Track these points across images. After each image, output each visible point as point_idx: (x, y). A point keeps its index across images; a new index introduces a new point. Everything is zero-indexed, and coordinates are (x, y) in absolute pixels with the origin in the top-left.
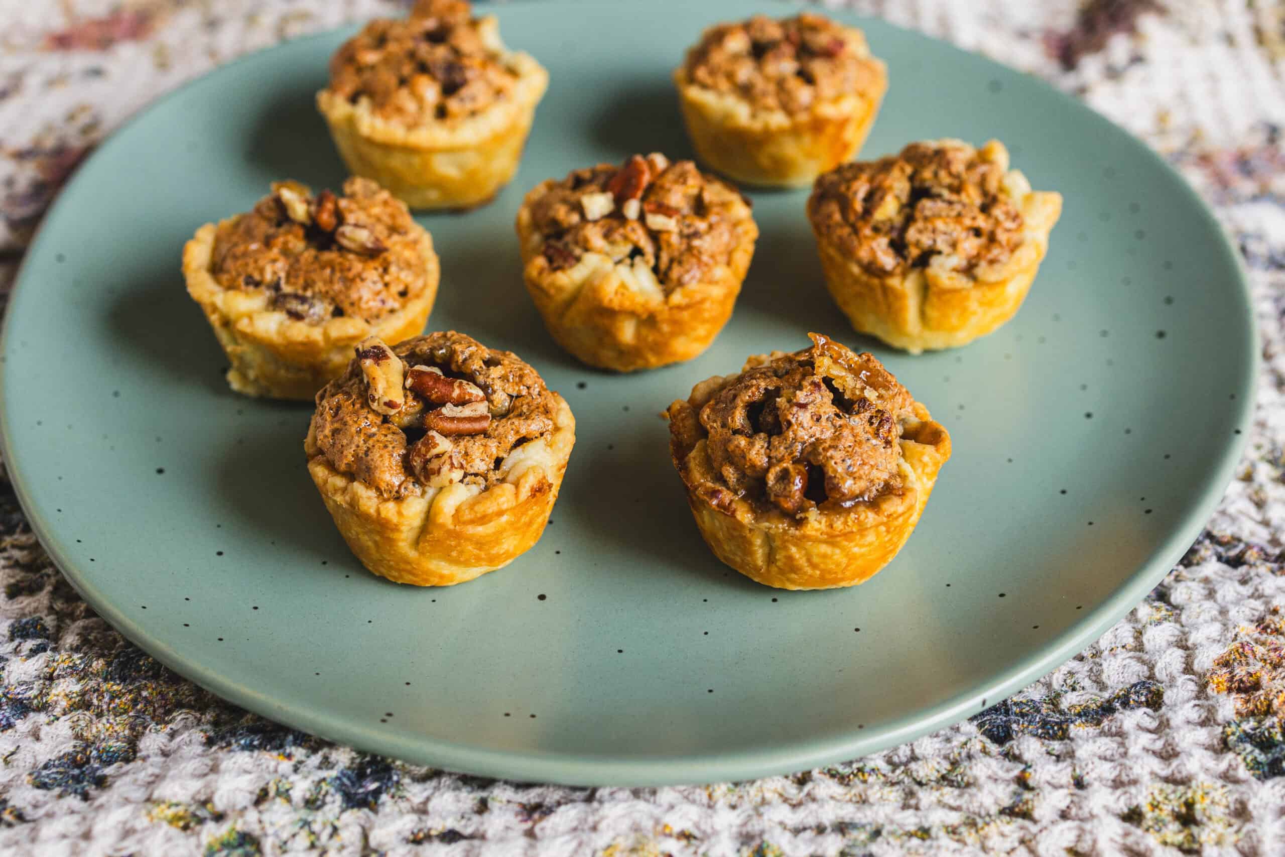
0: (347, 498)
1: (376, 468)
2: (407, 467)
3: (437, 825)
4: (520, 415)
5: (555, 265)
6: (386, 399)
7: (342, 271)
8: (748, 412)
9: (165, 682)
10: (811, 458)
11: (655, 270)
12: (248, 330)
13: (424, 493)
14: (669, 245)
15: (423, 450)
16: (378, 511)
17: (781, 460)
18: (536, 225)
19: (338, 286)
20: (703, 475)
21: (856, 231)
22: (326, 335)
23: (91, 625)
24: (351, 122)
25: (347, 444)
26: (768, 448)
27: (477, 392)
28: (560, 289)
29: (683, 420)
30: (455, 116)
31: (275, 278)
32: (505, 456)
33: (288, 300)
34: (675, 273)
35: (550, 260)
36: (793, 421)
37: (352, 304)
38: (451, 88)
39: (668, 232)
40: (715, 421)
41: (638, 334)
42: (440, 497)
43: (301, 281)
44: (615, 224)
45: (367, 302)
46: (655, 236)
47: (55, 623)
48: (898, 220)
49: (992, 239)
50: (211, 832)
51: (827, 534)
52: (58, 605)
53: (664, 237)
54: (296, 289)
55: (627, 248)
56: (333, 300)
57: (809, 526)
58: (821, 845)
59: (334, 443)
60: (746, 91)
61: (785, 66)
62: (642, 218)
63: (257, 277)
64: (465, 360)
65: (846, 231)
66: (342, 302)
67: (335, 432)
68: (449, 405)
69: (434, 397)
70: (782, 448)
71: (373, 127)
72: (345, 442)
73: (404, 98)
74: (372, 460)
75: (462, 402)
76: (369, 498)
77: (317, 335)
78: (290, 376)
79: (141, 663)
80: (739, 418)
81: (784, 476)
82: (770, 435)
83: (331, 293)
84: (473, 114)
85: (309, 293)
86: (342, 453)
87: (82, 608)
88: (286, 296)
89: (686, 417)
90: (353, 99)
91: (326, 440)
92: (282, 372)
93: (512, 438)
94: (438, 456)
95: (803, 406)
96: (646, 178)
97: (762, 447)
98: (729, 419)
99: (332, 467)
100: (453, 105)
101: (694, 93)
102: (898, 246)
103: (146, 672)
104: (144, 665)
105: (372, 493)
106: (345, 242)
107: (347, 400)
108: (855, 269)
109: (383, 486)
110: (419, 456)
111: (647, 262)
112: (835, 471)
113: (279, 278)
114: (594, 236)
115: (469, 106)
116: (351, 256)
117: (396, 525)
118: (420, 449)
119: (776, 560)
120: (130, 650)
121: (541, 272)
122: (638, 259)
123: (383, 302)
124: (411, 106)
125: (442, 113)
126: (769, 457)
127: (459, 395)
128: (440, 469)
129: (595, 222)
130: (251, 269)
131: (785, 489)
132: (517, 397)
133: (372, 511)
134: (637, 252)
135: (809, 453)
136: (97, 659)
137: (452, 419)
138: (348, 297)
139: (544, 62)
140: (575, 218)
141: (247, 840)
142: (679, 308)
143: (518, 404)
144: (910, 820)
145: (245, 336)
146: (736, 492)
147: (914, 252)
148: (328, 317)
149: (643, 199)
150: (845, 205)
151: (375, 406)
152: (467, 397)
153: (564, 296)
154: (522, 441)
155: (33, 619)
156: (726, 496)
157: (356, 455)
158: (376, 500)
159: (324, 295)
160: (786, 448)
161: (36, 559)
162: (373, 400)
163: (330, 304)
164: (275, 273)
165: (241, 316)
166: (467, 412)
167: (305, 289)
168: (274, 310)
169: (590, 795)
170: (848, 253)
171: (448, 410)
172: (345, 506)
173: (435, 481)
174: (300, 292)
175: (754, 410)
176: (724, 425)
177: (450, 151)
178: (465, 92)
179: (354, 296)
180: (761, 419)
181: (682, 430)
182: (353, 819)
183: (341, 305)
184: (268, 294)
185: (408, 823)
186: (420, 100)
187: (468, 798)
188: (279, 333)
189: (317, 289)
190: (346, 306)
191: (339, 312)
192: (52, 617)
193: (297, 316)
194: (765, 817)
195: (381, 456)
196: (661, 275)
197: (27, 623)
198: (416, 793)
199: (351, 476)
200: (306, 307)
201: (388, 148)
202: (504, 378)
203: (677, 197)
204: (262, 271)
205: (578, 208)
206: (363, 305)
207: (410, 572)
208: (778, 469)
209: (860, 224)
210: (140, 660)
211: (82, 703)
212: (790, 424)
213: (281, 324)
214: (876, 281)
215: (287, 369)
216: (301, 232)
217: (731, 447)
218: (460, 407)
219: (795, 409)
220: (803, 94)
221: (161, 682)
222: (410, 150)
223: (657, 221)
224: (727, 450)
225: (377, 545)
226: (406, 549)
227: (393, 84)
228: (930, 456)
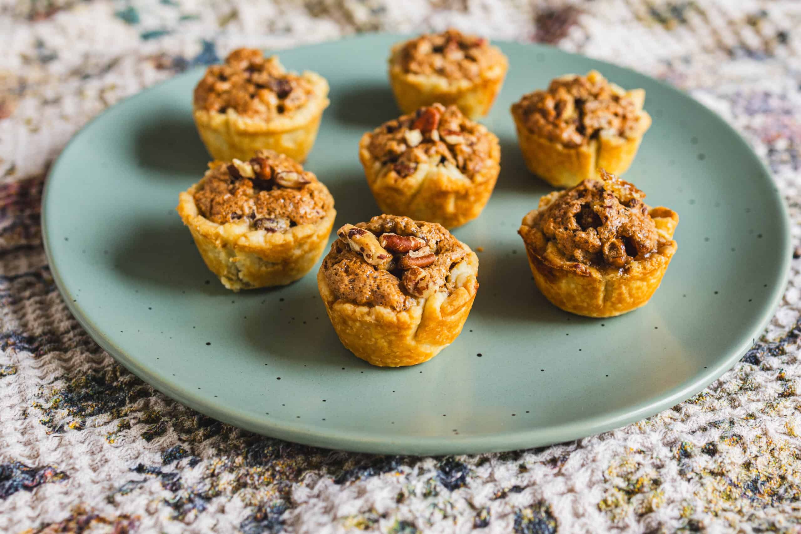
0: (373, 317)
1: (389, 294)
2: (404, 290)
3: (507, 485)
4: (447, 250)
5: (403, 174)
6: (378, 254)
7: (290, 199)
8: (576, 219)
9: (288, 458)
10: (624, 234)
11: (458, 167)
12: (247, 244)
13: (418, 304)
14: (462, 151)
15: (413, 277)
16: (398, 319)
17: (608, 239)
18: (375, 158)
19: (290, 208)
20: (560, 259)
21: (556, 126)
22: (294, 236)
23: (214, 441)
24: (227, 124)
25: (363, 286)
26: (597, 234)
27: (422, 241)
28: (410, 187)
29: (534, 235)
30: (290, 110)
31: (251, 210)
32: (449, 274)
33: (264, 221)
34: (471, 166)
35: (399, 173)
36: (609, 216)
37: (302, 217)
38: (283, 94)
39: (458, 144)
40: (560, 228)
41: (456, 206)
42: (428, 304)
43: (265, 210)
44: (429, 145)
45: (310, 214)
46: (452, 148)
47: (189, 447)
48: (575, 116)
49: (624, 118)
50: (386, 525)
51: (643, 273)
52: (184, 437)
53: (458, 147)
54: (264, 215)
55: (438, 158)
56: (288, 217)
57: (634, 271)
58: (710, 435)
59: (353, 288)
60: (441, 72)
61: (456, 55)
62: (442, 139)
63: (239, 212)
64: (405, 227)
65: (550, 127)
66: (294, 217)
67: (352, 281)
68: (411, 252)
69: (401, 248)
70: (606, 232)
71: (245, 124)
72: (361, 285)
73: (256, 104)
74: (384, 290)
75: (416, 249)
76: (389, 313)
77: (289, 238)
78: (269, 269)
79: (266, 452)
80: (574, 224)
81: (613, 247)
82: (595, 228)
83: (287, 213)
84: (299, 108)
85: (273, 216)
86: (362, 291)
87: (201, 434)
88: (261, 220)
89: (535, 233)
90: (223, 110)
91: (347, 287)
92: (264, 269)
93: (449, 263)
94: (422, 279)
95: (610, 207)
96: (437, 117)
97: (594, 235)
98: (569, 224)
99: (355, 302)
100: (288, 103)
101: (411, 78)
102: (581, 129)
103: (271, 456)
104: (267, 452)
105: (389, 310)
106: (283, 183)
107: (350, 262)
108: (559, 147)
109: (395, 304)
110: (411, 282)
111: (452, 163)
112: (639, 238)
113: (253, 210)
114: (419, 153)
115: (297, 103)
116: (289, 190)
117: (409, 325)
118: (410, 278)
119: (611, 297)
120: (254, 447)
121: (396, 181)
122: (446, 163)
123: (318, 213)
124: (262, 108)
125: (281, 110)
126: (600, 239)
127: (415, 245)
128: (427, 285)
129: (417, 147)
130: (234, 208)
131: (617, 253)
132: (440, 241)
133: (395, 319)
134: (443, 160)
135: (622, 232)
136: (237, 457)
137: (417, 259)
138: (297, 213)
139: (322, 74)
140: (402, 148)
141: (404, 524)
142: (481, 184)
143: (442, 245)
144: (740, 412)
145: (243, 249)
146: (585, 264)
147: (589, 131)
148: (288, 228)
149: (438, 129)
150: (544, 113)
151: (370, 261)
152: (419, 246)
153: (413, 191)
154: (453, 266)
155: (176, 447)
156: (583, 267)
157: (372, 291)
158: (393, 313)
159: (282, 215)
160: (608, 232)
161: (150, 416)
162: (369, 256)
163: (287, 220)
164: (250, 208)
165: (239, 237)
166: (420, 254)
167: (269, 214)
168: (256, 229)
169: (579, 445)
170: (553, 138)
171: (411, 254)
172: (373, 322)
173: (426, 293)
174: (267, 217)
175: (578, 217)
176: (566, 229)
177: (292, 130)
178: (293, 95)
179: (302, 212)
180: (584, 222)
181: (534, 241)
182: (458, 496)
183: (294, 220)
184: (247, 221)
185: (489, 489)
186: (267, 105)
187: (513, 466)
188: (266, 242)
189: (277, 212)
190: (297, 219)
191: (293, 224)
192: (186, 443)
193: (272, 230)
194: (675, 430)
195: (388, 287)
196: (463, 169)
197: (172, 451)
198: (484, 472)
199: (370, 304)
200: (275, 224)
201: (253, 135)
202: (430, 231)
203: (454, 125)
204: (242, 208)
205: (404, 141)
206: (309, 216)
207: (409, 357)
208: (609, 243)
209: (557, 122)
210: (264, 451)
211: (240, 485)
212: (607, 218)
213: (265, 236)
214: (573, 152)
215: (267, 264)
216: (251, 184)
217: (577, 239)
218: (417, 252)
219: (608, 209)
220: (473, 68)
221: (285, 459)
222: (269, 134)
223: (452, 139)
224: (574, 241)
225: (390, 343)
226: (409, 340)
227: (247, 97)
228: (671, 223)
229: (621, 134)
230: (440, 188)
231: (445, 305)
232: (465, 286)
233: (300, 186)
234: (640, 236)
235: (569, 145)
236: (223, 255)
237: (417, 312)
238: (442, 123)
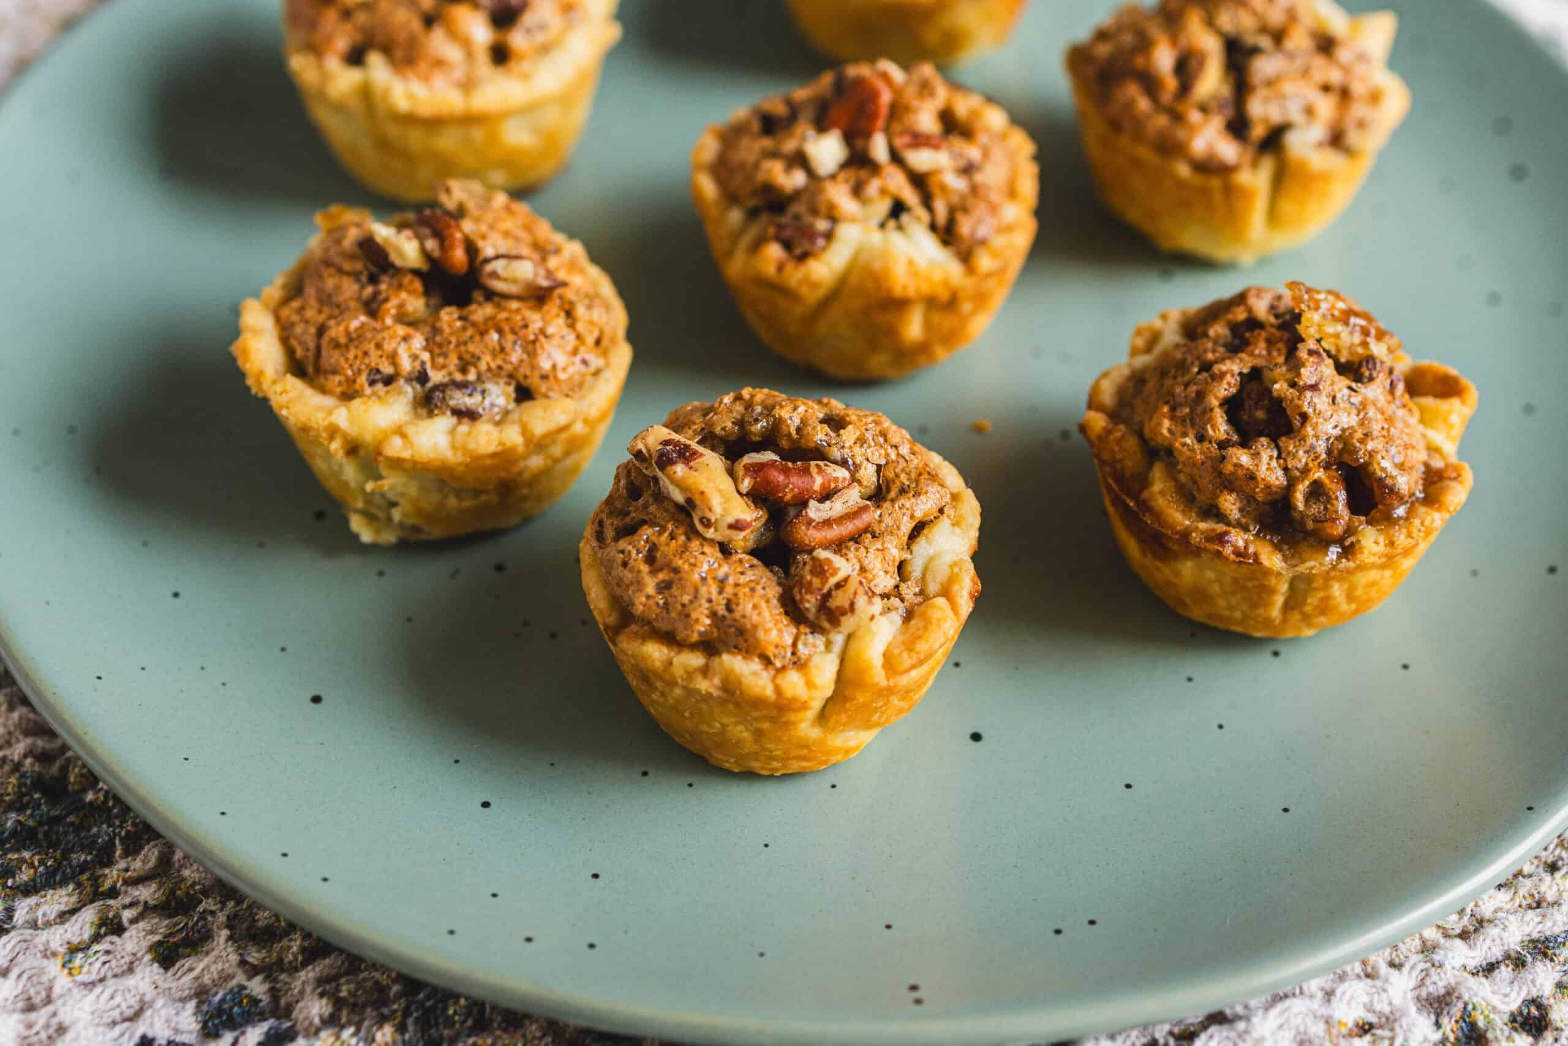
0: (717, 681)
1: (755, 627)
2: (794, 613)
4: (903, 491)
5: (798, 251)
6: (730, 519)
7: (514, 332)
8: (1226, 413)
9: (505, 1030)
10: (1346, 458)
11: (933, 227)
12: (406, 454)
13: (828, 645)
14: (944, 189)
15: (816, 582)
16: (778, 691)
17: (1306, 471)
18: (730, 198)
19: (516, 355)
20: (1183, 512)
21: (1178, 118)
22: (525, 431)
23: (326, 972)
24: (366, 93)
25: (691, 602)
26: (1279, 457)
27: (842, 473)
28: (814, 285)
29: (1119, 441)
30: (522, 57)
31: (417, 364)
32: (906, 555)
33: (448, 392)
34: (965, 226)
35: (787, 246)
36: (1310, 411)
37: (544, 377)
38: (505, 17)
39: (936, 172)
40: (1185, 435)
41: (928, 325)
42: (853, 645)
43: (453, 361)
44: (863, 174)
45: (564, 369)
46: (919, 181)
47: (267, 986)
48: (1225, 91)
49: (1345, 94)
51: (1387, 556)
52: (255, 956)
53: (934, 179)
54: (450, 374)
55: (883, 207)
56: (510, 376)
57: (1366, 552)
58: (1533, 982)
59: (666, 604)
62: (896, 158)
63: (387, 369)
64: (799, 430)
65: (1162, 121)
66: (526, 377)
67: (665, 587)
68: (813, 503)
69: (788, 497)
70: (1301, 453)
71: (411, 97)
72: (686, 599)
73: (439, 43)
74: (744, 616)
75: (827, 495)
76: (755, 674)
77: (513, 436)
78: (466, 504)
79: (451, 1012)
80: (1220, 427)
81: (1317, 491)
82: (1274, 439)
83: (508, 367)
84: (545, 49)
85: (472, 376)
86: (688, 616)
87: (295, 949)
88: (441, 387)
89: (1123, 436)
90: (355, 58)
91: (651, 602)
92: (452, 502)
93: (907, 526)
94: (839, 586)
95: (1314, 388)
96: (886, 97)
97: (1271, 458)
98: (1209, 427)
99: (669, 638)
100: (517, 39)
102: (1238, 127)
103: (463, 1022)
104: (455, 1013)
105: (756, 665)
106: (498, 286)
107: (660, 533)
108: (1183, 170)
109: (771, 651)
110: (812, 593)
111: (919, 219)
112: (1384, 470)
113: (423, 363)
114: (839, 195)
115: (540, 38)
116: (514, 305)
117: (806, 702)
118: (810, 583)
120: (421, 996)
121: (780, 268)
122: (905, 218)
123: (585, 362)
124: (451, 52)
125: (500, 55)
126: (1286, 470)
127: (823, 486)
128: (852, 604)
129: (833, 177)
130: (374, 359)
131: (1326, 509)
132: (887, 463)
133: (769, 692)
134: (898, 209)
135: (1341, 452)
136: (381, 1027)
137: (828, 523)
138: (533, 367)
140: (798, 179)
142: (989, 275)
143: (891, 475)
145: (397, 464)
146: (1246, 529)
147: (1258, 132)
148: (512, 406)
149: (887, 131)
150: (1150, 83)
151: (710, 533)
152: (833, 485)
153: (821, 292)
154: (919, 528)
155: (231, 990)
156: (1238, 538)
157: (713, 615)
158: (765, 674)
159: (496, 373)
160: (1306, 452)
161: (173, 892)
162: (707, 523)
163: (508, 384)
164: (415, 357)
165: (385, 436)
166: (836, 507)
167: (464, 370)
168: (431, 414)
171: (815, 511)
172: (715, 693)
173: (848, 623)
174: (458, 377)
175: (1232, 406)
176: (1201, 438)
177: (529, 109)
178: (528, 19)
179: (545, 365)
180: (1245, 417)
181: (1119, 456)
183: (525, 383)
184: (408, 391)
186: (466, 44)
188: (453, 447)
189: (483, 366)
190: (534, 381)
191: (524, 394)
192: (259, 979)
193: (468, 415)
194: (1448, 967)
195: (755, 607)
196: (947, 234)
197: (223, 1000)
199: (709, 647)
200: (478, 398)
201: (434, 123)
202: (861, 441)
203: (926, 118)
204: (393, 358)
205: (800, 160)
206: (562, 376)
207: (804, 758)
208: (1307, 483)
209: (1180, 108)
210: (445, 1008)
212: (1304, 417)
213: (452, 432)
214: (1215, 183)
215: (459, 493)
216: (418, 285)
217: (1228, 468)
218: (828, 502)
219: (1308, 394)
221: (498, 1033)
222: (469, 120)
223: (921, 159)
224: (1220, 473)
225: (759, 735)
226: (806, 727)
227: (416, 25)
228: (1457, 411)
229: (1336, 140)
230: (889, 291)
231: (896, 651)
232: (946, 592)
233: (538, 296)
234: (1385, 465)
235: (1209, 167)
236: (350, 472)
237: (825, 670)
238: (898, 110)
